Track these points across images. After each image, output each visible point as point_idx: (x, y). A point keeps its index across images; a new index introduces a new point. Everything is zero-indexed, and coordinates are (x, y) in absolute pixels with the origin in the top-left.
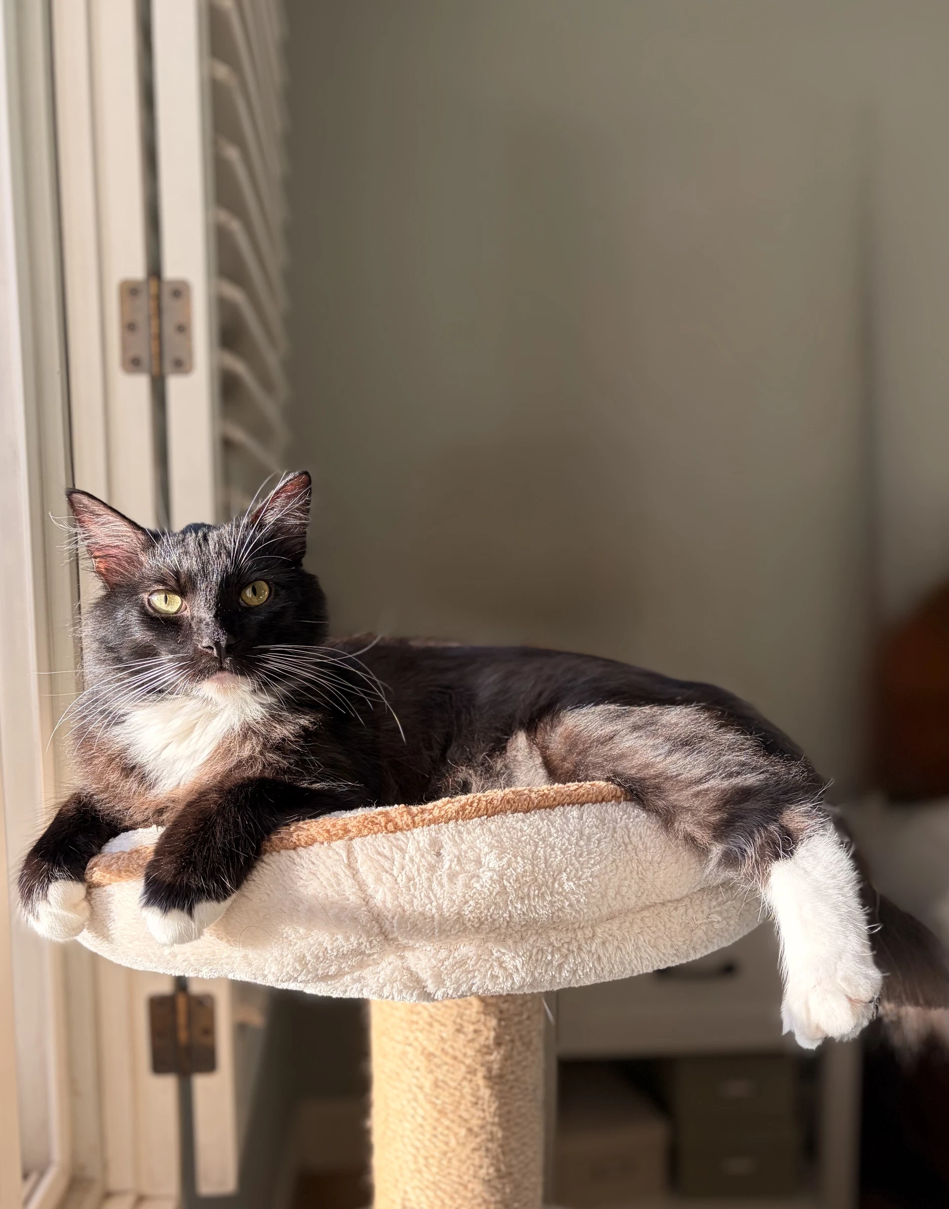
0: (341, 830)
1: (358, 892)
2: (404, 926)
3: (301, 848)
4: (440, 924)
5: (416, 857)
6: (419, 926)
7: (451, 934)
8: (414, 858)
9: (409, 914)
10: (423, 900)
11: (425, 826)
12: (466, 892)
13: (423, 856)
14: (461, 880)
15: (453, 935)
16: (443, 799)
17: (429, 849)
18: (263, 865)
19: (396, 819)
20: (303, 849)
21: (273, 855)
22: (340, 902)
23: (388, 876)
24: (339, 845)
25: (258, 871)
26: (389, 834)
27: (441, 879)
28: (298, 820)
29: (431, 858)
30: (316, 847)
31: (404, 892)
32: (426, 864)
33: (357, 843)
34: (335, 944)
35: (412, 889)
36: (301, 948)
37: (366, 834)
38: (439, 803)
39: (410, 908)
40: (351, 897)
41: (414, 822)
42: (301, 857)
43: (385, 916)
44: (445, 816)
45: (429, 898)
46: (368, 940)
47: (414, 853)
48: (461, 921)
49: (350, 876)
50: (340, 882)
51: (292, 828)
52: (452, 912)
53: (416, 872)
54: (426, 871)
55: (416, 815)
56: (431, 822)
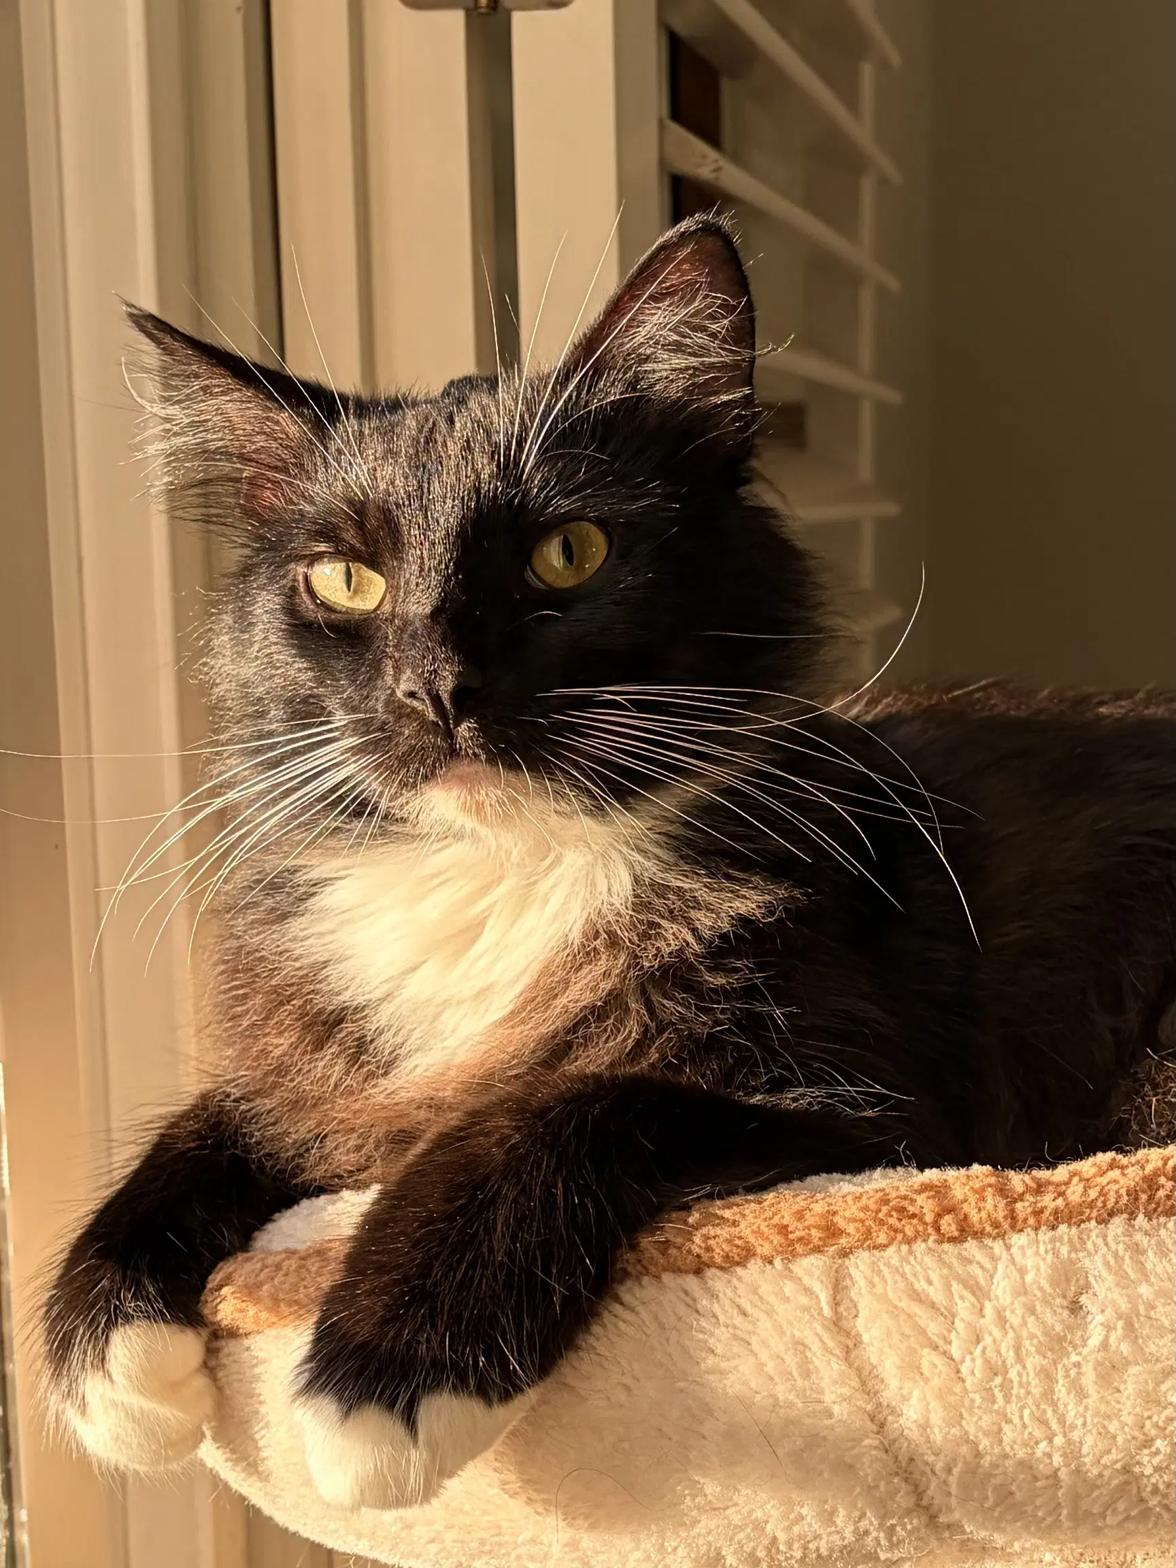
0: (818, 1227)
1: (858, 1395)
2: (976, 1494)
3: (713, 1270)
4: (1076, 1498)
5: (1012, 1312)
6: (1019, 1496)
7: (1107, 1526)
8: (1008, 1313)
9: (991, 1463)
10: (1030, 1430)
11: (1044, 1228)
12: (1146, 1414)
13: (1032, 1311)
14: (1132, 1381)
15: (1112, 1527)
16: (1100, 1155)
17: (1048, 1289)
18: (618, 1309)
19: (965, 1206)
20: (718, 1273)
21: (640, 1284)
22: (807, 1421)
23: (938, 1360)
24: (810, 1267)
25: (604, 1326)
26: (946, 1246)
27: (1079, 1373)
28: (710, 1196)
29: (1055, 1319)
30: (752, 1272)
31: (977, 1404)
32: (1039, 1333)
33: (859, 1265)
34: (796, 1529)
35: (999, 1395)
36: (709, 1533)
37: (885, 1242)
38: (1086, 1166)
39: (992, 1447)
40: (836, 1409)
41: (1012, 1216)
42: (714, 1296)
43: (927, 1463)
44: (1099, 1204)
45: (1044, 1423)
46: (881, 1525)
47: (1008, 1301)
48: (1134, 1491)
49: (837, 1352)
50: (811, 1366)
51: (694, 1218)
52: (1105, 1467)
53: (1011, 1353)
54: (1038, 1352)
55: (1021, 1197)
56: (1058, 1218)
